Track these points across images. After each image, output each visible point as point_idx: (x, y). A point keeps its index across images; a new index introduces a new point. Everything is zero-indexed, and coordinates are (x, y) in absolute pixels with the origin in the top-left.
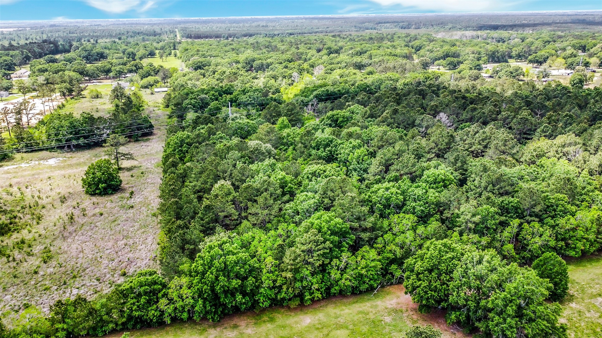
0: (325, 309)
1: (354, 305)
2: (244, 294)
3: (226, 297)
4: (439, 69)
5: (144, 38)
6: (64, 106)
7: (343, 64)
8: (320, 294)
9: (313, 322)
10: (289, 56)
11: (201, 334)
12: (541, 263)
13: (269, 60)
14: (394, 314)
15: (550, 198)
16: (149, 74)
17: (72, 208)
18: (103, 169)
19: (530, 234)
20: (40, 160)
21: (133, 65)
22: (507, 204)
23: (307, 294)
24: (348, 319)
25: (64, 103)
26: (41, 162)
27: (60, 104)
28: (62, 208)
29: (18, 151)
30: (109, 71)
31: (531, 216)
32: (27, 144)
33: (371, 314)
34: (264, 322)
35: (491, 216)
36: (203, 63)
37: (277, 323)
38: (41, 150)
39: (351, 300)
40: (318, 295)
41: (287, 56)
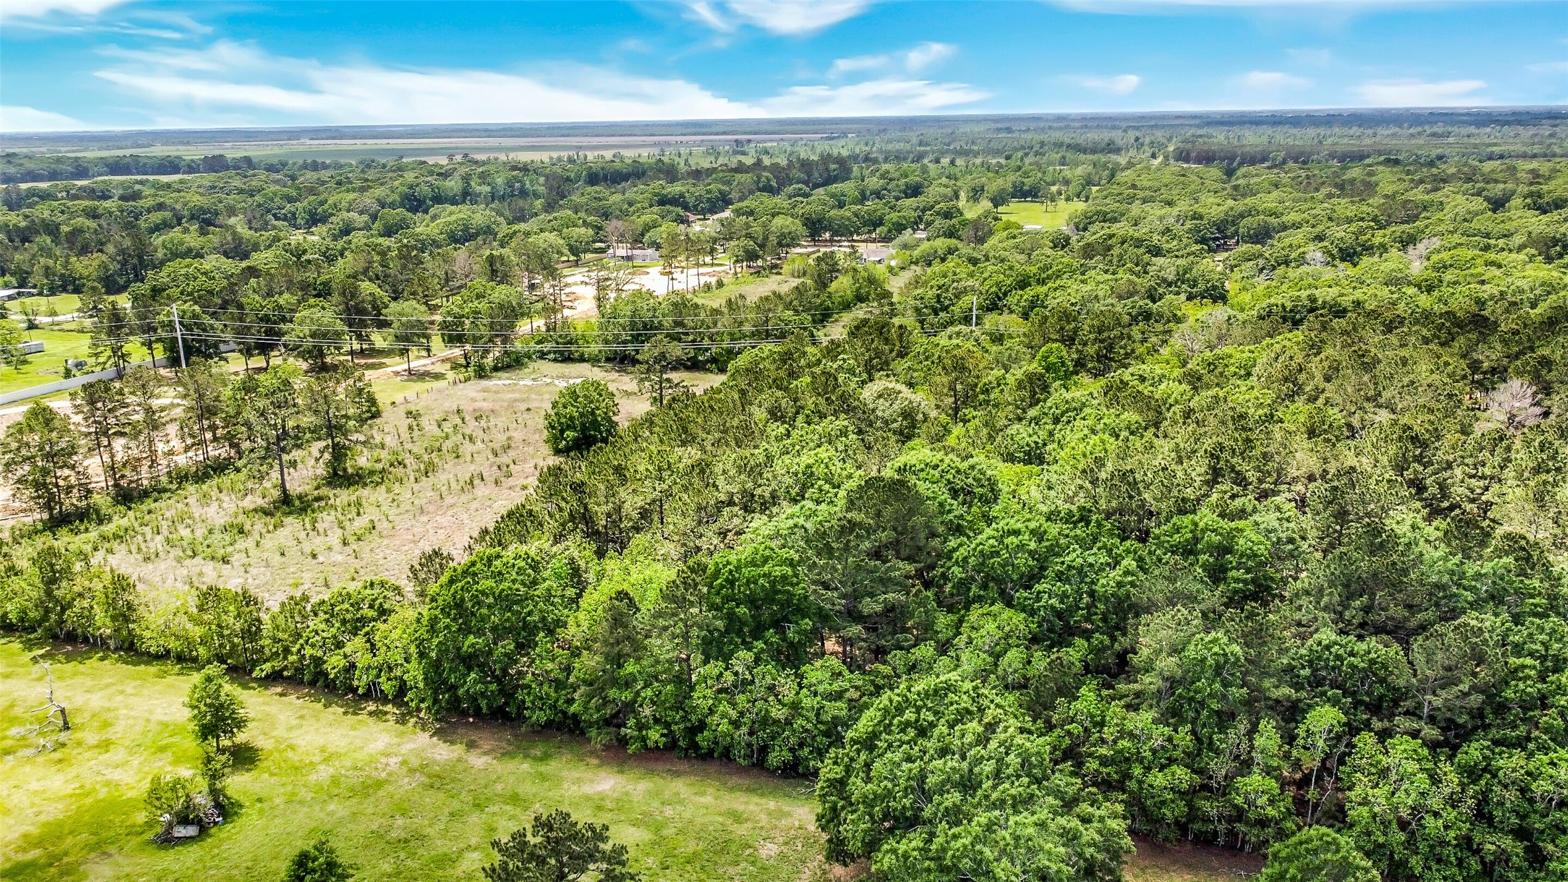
3: (454, 667)
6: (721, 284)
7: (1518, 240)
8: (662, 735)
9: (610, 793)
10: (1370, 210)
11: (401, 734)
12: (1283, 854)
13: (1293, 217)
14: (800, 845)
15: (1528, 677)
16: (951, 234)
17: (495, 468)
18: (580, 399)
19: (1373, 770)
20: (558, 377)
21: (938, 214)
22: (1338, 657)
23: (631, 722)
24: (687, 815)
25: (725, 281)
26: (556, 382)
27: (713, 280)
28: (484, 464)
29: (542, 355)
30: (879, 222)
31: (1432, 720)
32: (558, 343)
33: (749, 825)
34: (526, 756)
35: (1218, 669)
36: (1109, 216)
37: (543, 768)
38: (582, 359)
39: (746, 782)
40: (654, 735)
41: (1365, 208)
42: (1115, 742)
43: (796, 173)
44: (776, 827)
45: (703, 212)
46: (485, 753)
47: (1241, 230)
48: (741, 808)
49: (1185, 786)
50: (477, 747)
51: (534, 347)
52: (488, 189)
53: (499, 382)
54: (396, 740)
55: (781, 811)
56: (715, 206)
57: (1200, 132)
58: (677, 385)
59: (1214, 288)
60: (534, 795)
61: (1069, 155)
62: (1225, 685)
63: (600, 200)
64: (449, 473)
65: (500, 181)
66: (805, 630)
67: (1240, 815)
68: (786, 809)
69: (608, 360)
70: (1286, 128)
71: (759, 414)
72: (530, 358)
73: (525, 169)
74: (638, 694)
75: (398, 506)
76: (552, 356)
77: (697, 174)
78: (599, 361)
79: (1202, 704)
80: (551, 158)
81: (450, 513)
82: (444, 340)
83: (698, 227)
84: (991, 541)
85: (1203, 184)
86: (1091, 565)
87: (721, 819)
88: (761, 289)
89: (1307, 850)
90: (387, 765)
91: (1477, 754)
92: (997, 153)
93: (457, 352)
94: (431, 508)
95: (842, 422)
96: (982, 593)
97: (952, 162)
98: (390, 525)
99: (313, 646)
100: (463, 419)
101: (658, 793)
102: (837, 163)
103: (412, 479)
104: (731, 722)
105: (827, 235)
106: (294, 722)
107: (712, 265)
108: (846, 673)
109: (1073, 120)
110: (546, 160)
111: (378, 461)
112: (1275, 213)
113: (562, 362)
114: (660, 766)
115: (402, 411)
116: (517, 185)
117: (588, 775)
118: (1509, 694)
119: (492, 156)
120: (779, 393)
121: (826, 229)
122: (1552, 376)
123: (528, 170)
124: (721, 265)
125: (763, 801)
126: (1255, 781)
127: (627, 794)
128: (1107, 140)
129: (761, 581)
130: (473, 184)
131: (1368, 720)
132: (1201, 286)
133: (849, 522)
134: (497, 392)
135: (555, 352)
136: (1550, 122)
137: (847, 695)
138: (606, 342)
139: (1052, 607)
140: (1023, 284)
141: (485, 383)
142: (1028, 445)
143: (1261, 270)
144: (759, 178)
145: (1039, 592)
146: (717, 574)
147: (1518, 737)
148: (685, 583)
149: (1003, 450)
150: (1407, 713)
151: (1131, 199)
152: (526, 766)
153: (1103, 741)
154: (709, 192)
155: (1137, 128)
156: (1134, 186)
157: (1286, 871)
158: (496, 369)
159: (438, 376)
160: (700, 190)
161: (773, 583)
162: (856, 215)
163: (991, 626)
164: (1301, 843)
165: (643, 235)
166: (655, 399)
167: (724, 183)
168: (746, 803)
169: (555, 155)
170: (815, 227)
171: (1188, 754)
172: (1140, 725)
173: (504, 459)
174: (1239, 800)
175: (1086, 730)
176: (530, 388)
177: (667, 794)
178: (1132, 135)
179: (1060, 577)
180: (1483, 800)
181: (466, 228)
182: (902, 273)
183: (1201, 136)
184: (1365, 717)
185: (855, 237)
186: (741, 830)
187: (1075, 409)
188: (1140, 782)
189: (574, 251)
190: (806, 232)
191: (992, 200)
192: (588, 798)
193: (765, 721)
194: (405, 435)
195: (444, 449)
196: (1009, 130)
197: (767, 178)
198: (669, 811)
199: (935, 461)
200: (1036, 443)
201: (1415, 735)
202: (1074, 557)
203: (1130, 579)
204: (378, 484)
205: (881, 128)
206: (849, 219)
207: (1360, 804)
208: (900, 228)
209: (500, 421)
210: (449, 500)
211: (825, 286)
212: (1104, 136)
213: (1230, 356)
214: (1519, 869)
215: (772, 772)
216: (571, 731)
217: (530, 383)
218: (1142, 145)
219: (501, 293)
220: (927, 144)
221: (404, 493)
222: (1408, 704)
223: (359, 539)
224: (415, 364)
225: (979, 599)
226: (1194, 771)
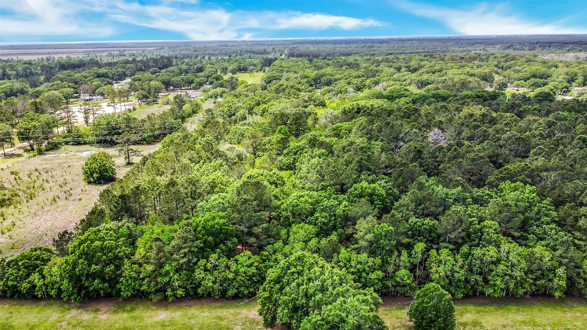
0: (188, 308)
1: (218, 309)
2: (104, 280)
3: (87, 279)
4: (518, 90)
5: (250, 56)
6: (134, 109)
7: (408, 82)
8: (183, 292)
9: (166, 319)
10: (361, 73)
11: (63, 312)
12: (421, 295)
13: (338, 76)
14: (248, 324)
15: (475, 224)
16: (222, 86)
17: (63, 192)
18: (98, 161)
19: (437, 262)
20: (77, 152)
21: (214, 78)
22: (419, 226)
23: (169, 290)
24: (200, 321)
25: (136, 107)
26: (77, 154)
27: (131, 107)
28: (56, 191)
29: (67, 143)
30: (192, 82)
31: (449, 242)
32: (74, 138)
33: (226, 320)
34: (124, 311)
35: (386, 236)
36: (276, 78)
37: (133, 314)
38: (85, 143)
39: (219, 304)
40: (180, 292)
41: (359, 72)
42: (356, 266)
43: (151, 64)
44: (237, 319)
45: (116, 80)
46: (105, 313)
47: (322, 81)
48: (221, 315)
49: (381, 277)
50: (100, 311)
51: (61, 140)
52: (15, 72)
53: (50, 156)
54: (61, 315)
55: (236, 313)
56: (121, 77)
57: (294, 46)
58: (135, 151)
59: (322, 102)
60: (134, 326)
61: (252, 55)
62: (389, 240)
63: (71, 76)
64: (41, 197)
65: (20, 69)
66: (235, 242)
67: (398, 284)
68: (238, 311)
69: (97, 143)
70: (322, 45)
71: (185, 161)
72: (61, 144)
73: (30, 63)
74: (171, 278)
75: (23, 214)
76: (71, 143)
77: (110, 65)
78: (94, 143)
79: (383, 248)
80: (38, 59)
81: (49, 214)
82: (19, 139)
83: (116, 87)
84: (295, 201)
85: (304, 65)
86: (333, 205)
87: (214, 320)
88: (152, 110)
89: (430, 292)
90: (61, 326)
91: (466, 250)
92: (226, 54)
93: (26, 144)
94: (40, 213)
95: (219, 161)
96: (294, 220)
97: (209, 58)
98: (22, 223)
99: (11, 280)
100: (40, 173)
101: (186, 315)
102: (167, 59)
103: (25, 201)
104: (213, 282)
105: (172, 88)
106: (8, 315)
107: (128, 101)
108: (252, 256)
109: (248, 42)
110: (36, 59)
111: (5, 195)
112: (331, 75)
113: (76, 145)
114: (182, 305)
115: (8, 172)
116: (28, 70)
117: (153, 313)
118: (471, 230)
119: (10, 57)
120: (192, 152)
121: (171, 85)
122: (444, 126)
123: (32, 64)
124: (131, 101)
125: (228, 310)
126: (403, 272)
127: (173, 318)
128: (263, 49)
129: (216, 226)
130: (7, 70)
131: (431, 245)
132: (317, 102)
133: (245, 199)
134: (51, 160)
135: (72, 142)
136: (402, 42)
137: (255, 265)
138: (97, 136)
139: (323, 221)
140: (258, 104)
141: (43, 157)
142: (287, 163)
143: (334, 96)
144: (137, 65)
145: (317, 217)
146: (197, 226)
147: (476, 244)
148: (186, 231)
149: (278, 166)
150: (443, 241)
151: (282, 71)
152: (125, 315)
153: (351, 266)
154: (118, 72)
155: (272, 45)
156: (281, 66)
157: (424, 300)
158: (47, 150)
159: (19, 155)
160: (114, 71)
161: (220, 226)
162: (182, 80)
163: (302, 232)
164: (427, 290)
165: (95, 90)
166: (126, 158)
167: (123, 68)
168: (222, 312)
169: (40, 57)
170: (167, 84)
171: (380, 266)
172: (363, 259)
173: (66, 188)
174: (398, 279)
175: (345, 263)
176: (66, 157)
177: (190, 314)
178: (271, 47)
179: (322, 210)
180: (470, 265)
181: (11, 90)
182: (206, 101)
183: (295, 48)
184: (430, 244)
185: (183, 88)
186: (224, 323)
187: (301, 149)
188: (366, 279)
189: (66, 98)
190: (163, 86)
191: (232, 72)
192: (158, 323)
193: (226, 279)
194: (14, 183)
195: (36, 186)
196: (226, 46)
197: (140, 65)
198: (193, 321)
199: (262, 173)
200: (290, 162)
201: (447, 248)
202: (326, 203)
203: (347, 208)
204: (9, 205)
205: (177, 45)
206: (180, 81)
207: (435, 273)
208: (201, 84)
209: (59, 172)
210: (46, 208)
211: (182, 108)
212: (262, 48)
213: (342, 126)
214: (482, 286)
215: (228, 299)
216: (140, 297)
217: (65, 155)
218: (276, 51)
219: (44, 118)
220: (197, 51)
221: (23, 207)
222: (442, 239)
223: (9, 231)
224: (6, 151)
225: (294, 222)
226: (383, 272)
